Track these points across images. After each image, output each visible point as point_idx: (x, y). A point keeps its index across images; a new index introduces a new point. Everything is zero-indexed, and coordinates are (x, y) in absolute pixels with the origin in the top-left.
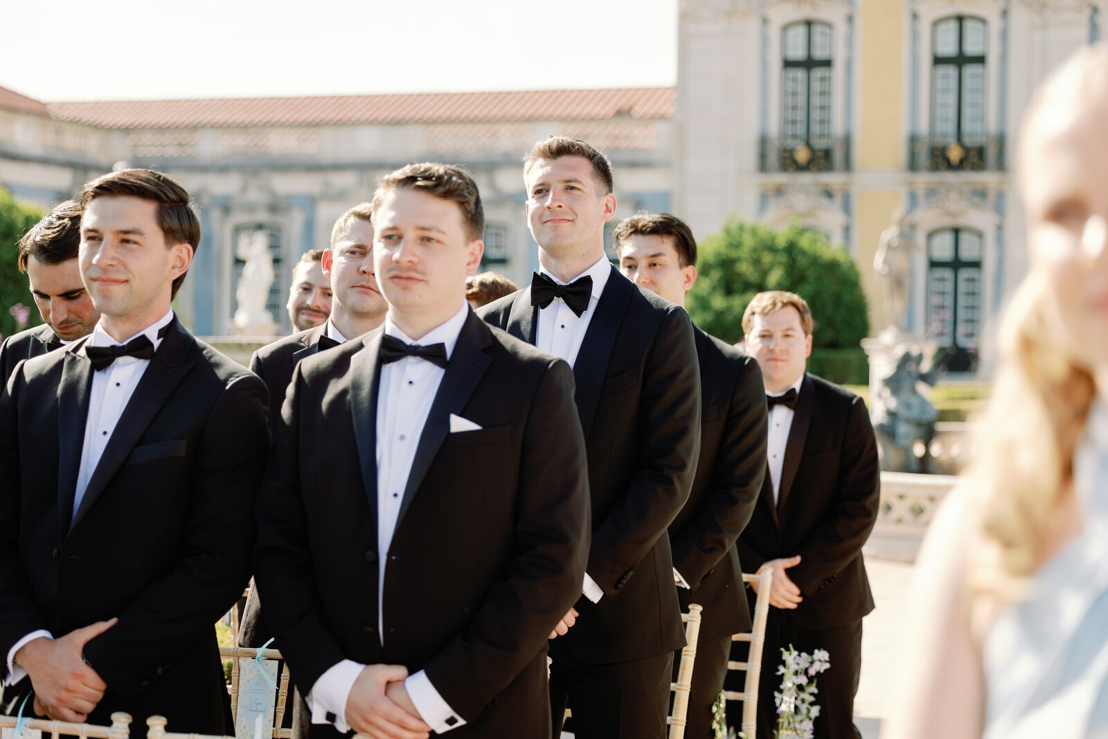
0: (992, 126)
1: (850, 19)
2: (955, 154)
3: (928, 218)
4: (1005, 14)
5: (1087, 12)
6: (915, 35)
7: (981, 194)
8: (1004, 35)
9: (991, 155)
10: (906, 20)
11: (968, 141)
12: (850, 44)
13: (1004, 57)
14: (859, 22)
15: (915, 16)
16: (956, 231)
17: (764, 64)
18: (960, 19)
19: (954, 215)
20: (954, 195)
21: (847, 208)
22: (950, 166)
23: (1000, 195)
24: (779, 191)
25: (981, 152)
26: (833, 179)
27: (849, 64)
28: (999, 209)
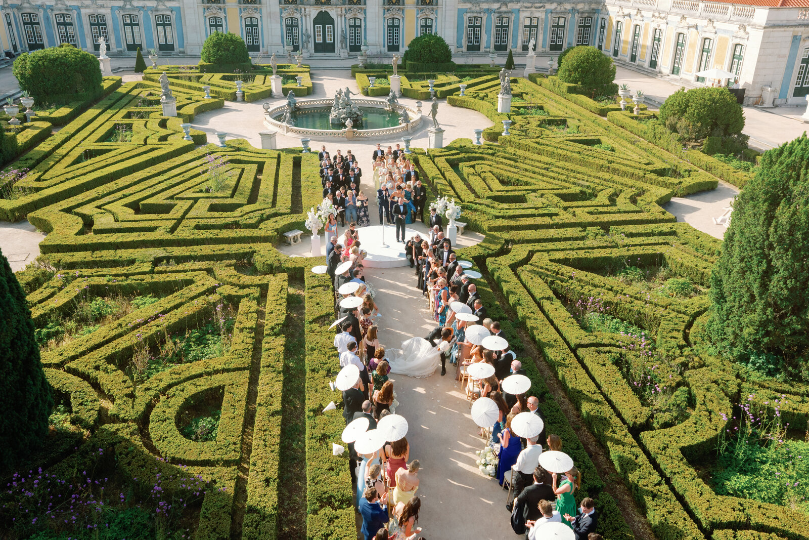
3: (244, 15)
7: (256, 9)
16: (251, 18)
19: (250, 14)
20: (250, 9)
21: (225, 12)
22: (249, 3)
23: (261, 10)
24: (208, 8)
26: (221, 5)
28: (261, 13)
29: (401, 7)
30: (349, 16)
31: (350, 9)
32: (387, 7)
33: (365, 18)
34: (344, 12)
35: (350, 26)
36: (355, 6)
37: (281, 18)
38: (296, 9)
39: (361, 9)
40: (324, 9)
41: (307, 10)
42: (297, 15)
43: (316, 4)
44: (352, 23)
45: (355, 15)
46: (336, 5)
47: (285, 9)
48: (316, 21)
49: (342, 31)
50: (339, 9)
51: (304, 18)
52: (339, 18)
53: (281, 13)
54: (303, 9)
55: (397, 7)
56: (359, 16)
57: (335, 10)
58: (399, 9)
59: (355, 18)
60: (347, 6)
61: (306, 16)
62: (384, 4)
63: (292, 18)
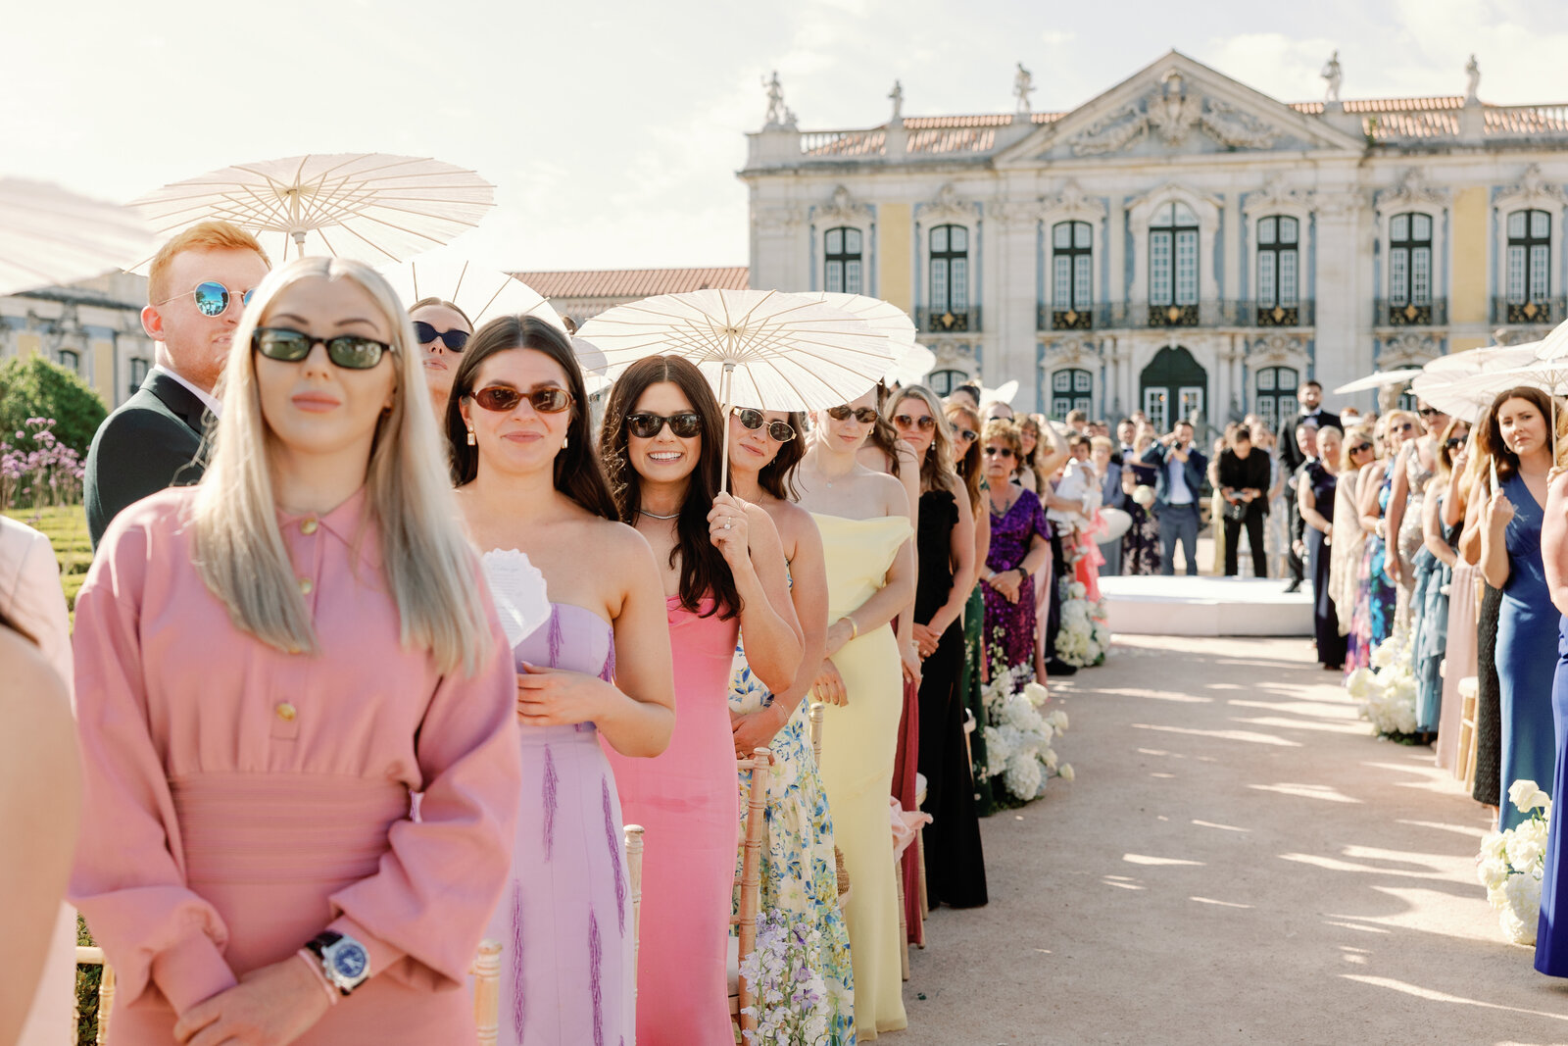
0: (972, 302)
1: (873, 226)
2: (948, 320)
3: (929, 364)
4: (980, 223)
5: (1035, 223)
6: (918, 237)
7: (966, 347)
8: (979, 238)
9: (972, 319)
10: (912, 227)
11: (955, 311)
12: (873, 244)
13: (979, 253)
14: (878, 228)
15: (918, 225)
16: (949, 372)
17: (813, 256)
18: (949, 227)
19: (947, 362)
20: (948, 348)
22: (945, 329)
23: (979, 348)
25: (965, 318)
27: (872, 257)
28: (978, 357)
29: (1436, 329)
30: (1258, 360)
31: (1260, 341)
32: (1386, 330)
33: (1311, 367)
34: (1240, 348)
35: (1261, 393)
36: (1279, 331)
37: (1041, 370)
38: (1090, 345)
39: (1297, 338)
40: (1174, 339)
41: (1122, 343)
42: (1090, 362)
43: (1151, 326)
44: (1268, 383)
45: (1276, 357)
46: (1215, 326)
47: (1053, 345)
48: (1149, 378)
49: (1233, 403)
50: (1225, 341)
51: (1110, 369)
52: (1224, 366)
53: (1041, 356)
54: (1109, 343)
55: (1420, 330)
56: (1292, 360)
57: (1211, 341)
58: (1430, 338)
59: (1277, 369)
60: (1253, 332)
61: (1116, 362)
62: (1377, 322)
63: (1072, 371)
